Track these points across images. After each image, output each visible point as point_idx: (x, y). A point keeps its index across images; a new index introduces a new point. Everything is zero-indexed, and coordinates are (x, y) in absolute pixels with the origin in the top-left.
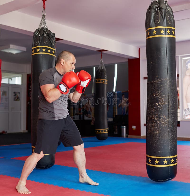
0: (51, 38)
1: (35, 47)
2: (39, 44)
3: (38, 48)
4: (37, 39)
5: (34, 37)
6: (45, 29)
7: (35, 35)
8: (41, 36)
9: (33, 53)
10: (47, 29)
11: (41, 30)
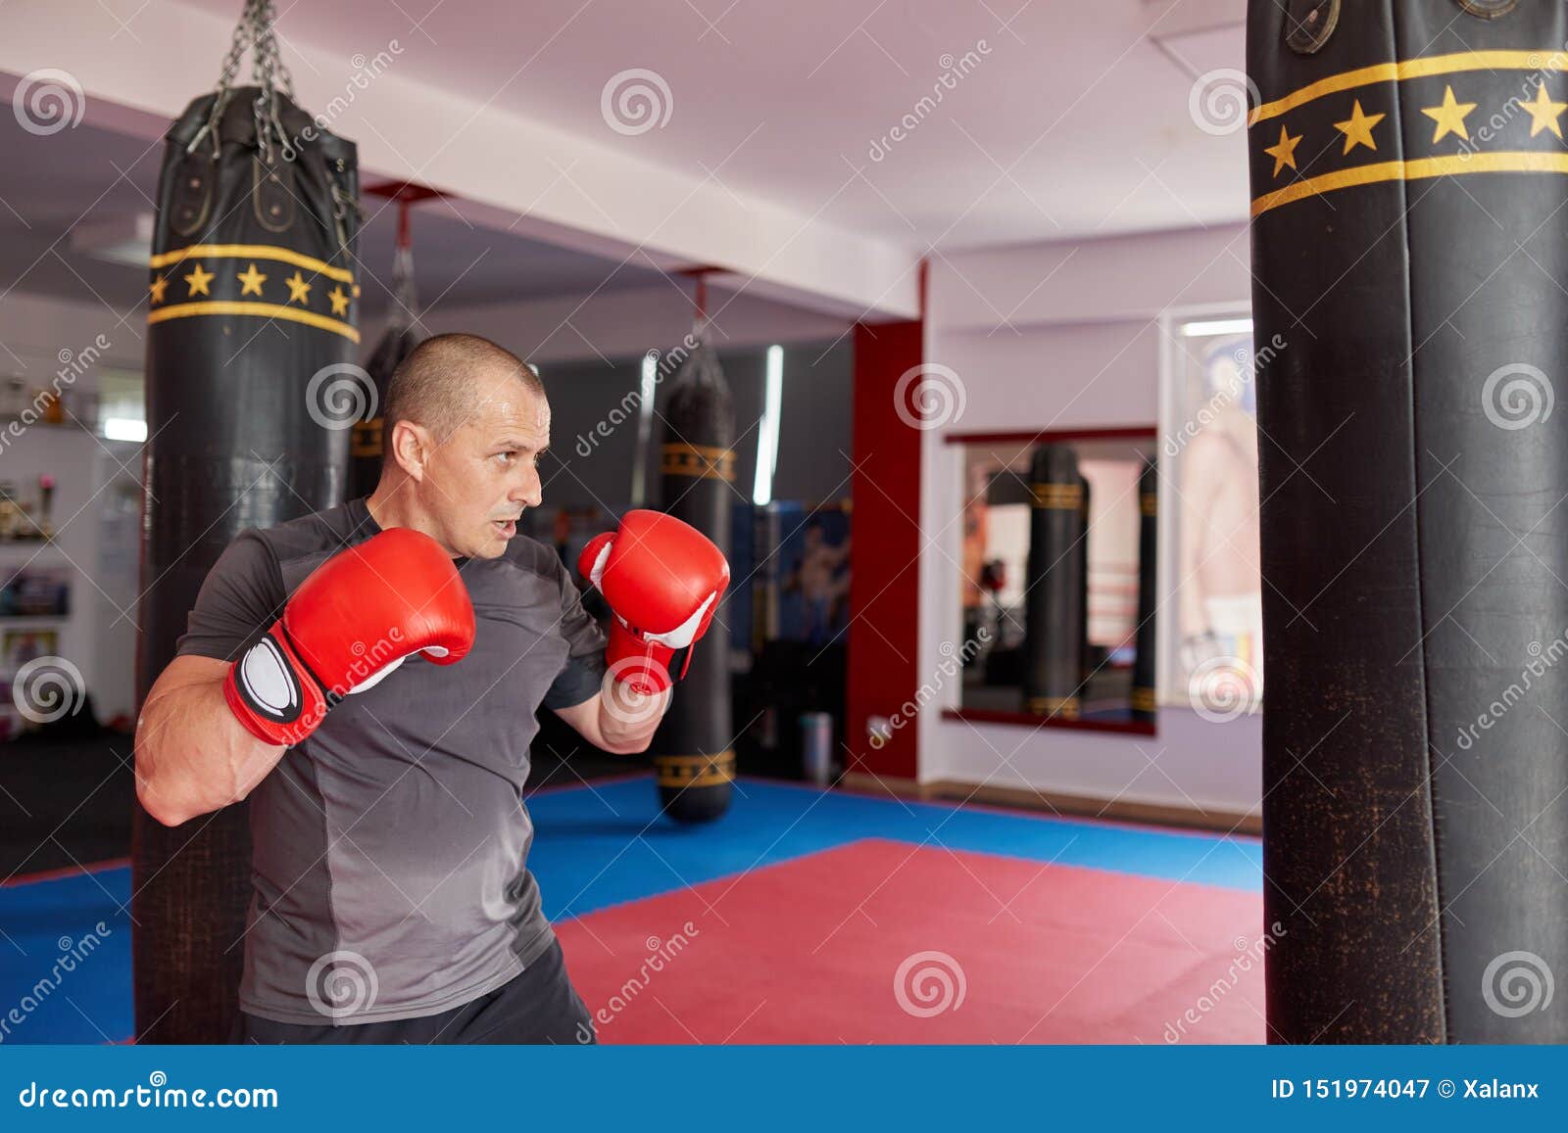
0: (317, 173)
1: (174, 257)
2: (213, 228)
3: (203, 262)
4: (195, 183)
5: (172, 165)
6: (269, 102)
7: (179, 149)
8: (226, 160)
9: (158, 306)
10: (286, 103)
11: (230, 105)
